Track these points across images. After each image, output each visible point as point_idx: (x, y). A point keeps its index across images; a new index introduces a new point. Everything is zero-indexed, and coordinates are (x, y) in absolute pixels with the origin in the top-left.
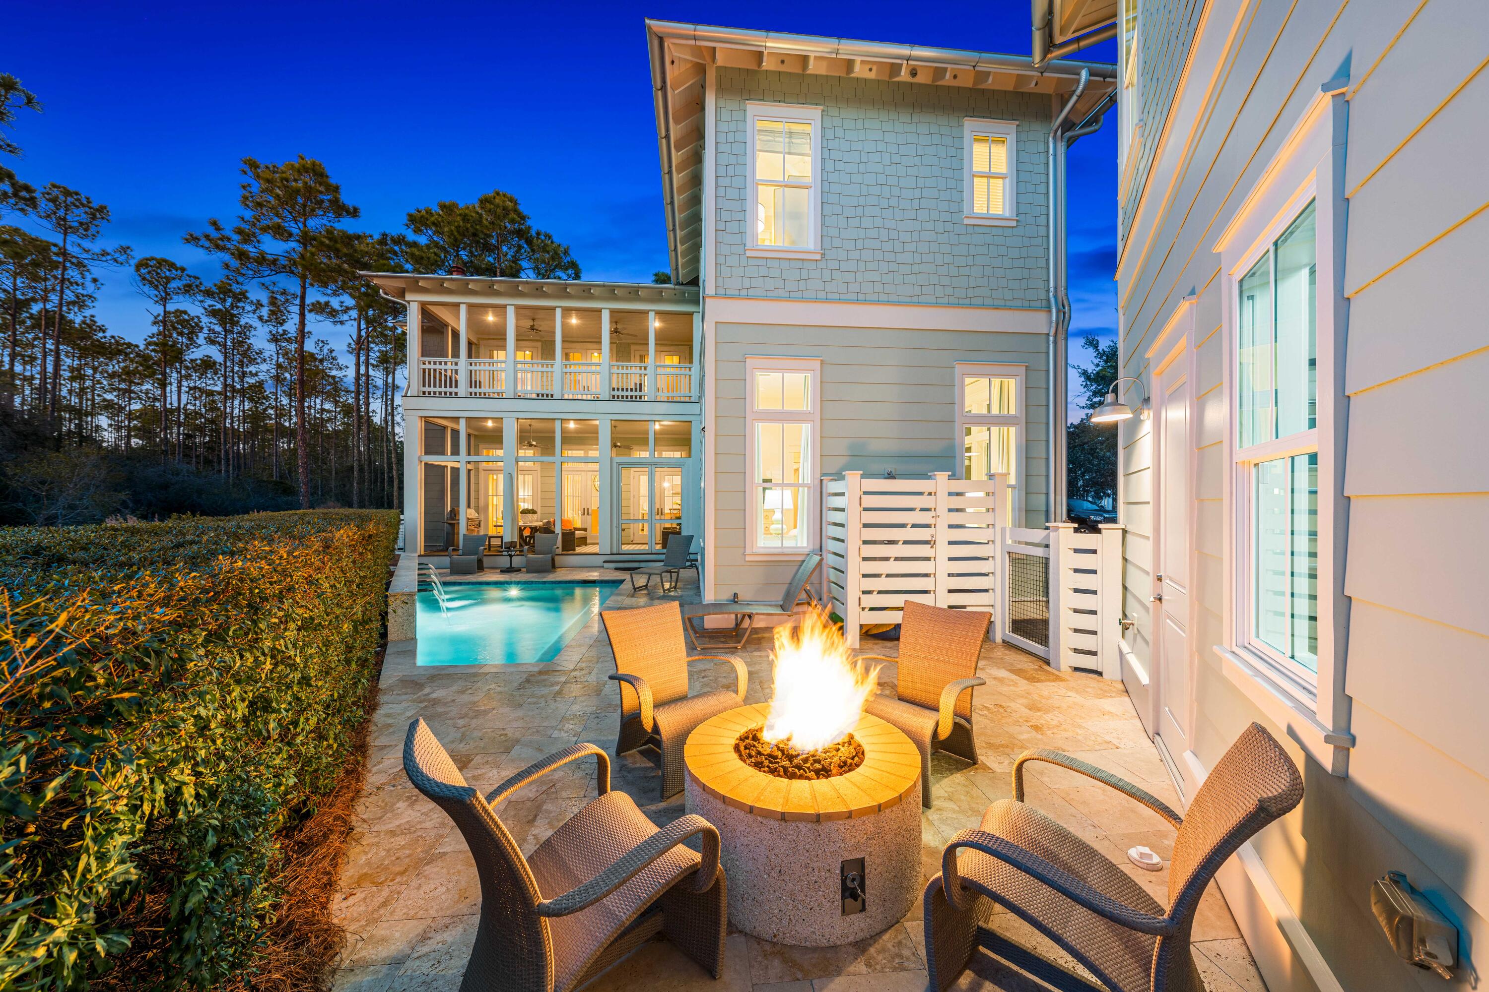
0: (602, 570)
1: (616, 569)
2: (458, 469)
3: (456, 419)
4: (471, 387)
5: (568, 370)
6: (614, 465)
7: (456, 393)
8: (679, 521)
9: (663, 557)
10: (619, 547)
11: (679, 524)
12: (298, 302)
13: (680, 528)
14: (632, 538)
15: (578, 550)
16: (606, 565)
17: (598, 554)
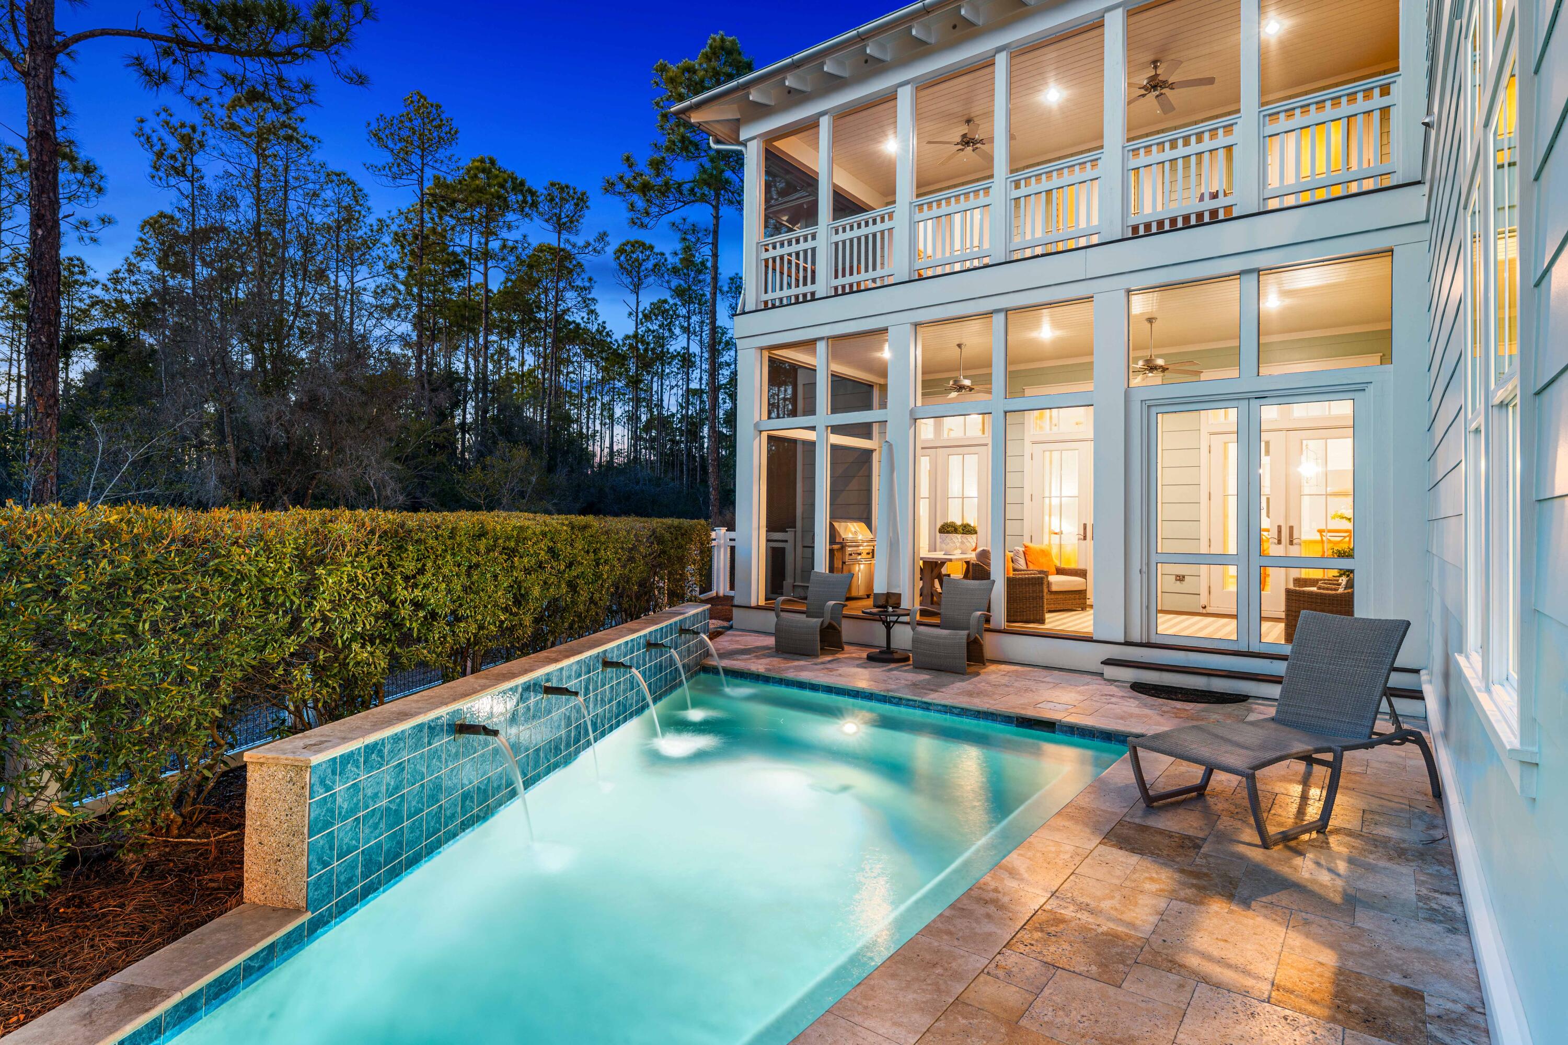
0: (1096, 686)
1: (1139, 688)
2: (813, 444)
3: (809, 344)
4: (836, 277)
5: (1023, 191)
6: (1136, 408)
7: (813, 294)
8: (1346, 564)
9: (1280, 668)
10: (1149, 623)
11: (1349, 573)
12: (710, 240)
13: (1350, 585)
14: (1203, 600)
15: (1054, 621)
16: (1110, 671)
17: (1088, 639)
